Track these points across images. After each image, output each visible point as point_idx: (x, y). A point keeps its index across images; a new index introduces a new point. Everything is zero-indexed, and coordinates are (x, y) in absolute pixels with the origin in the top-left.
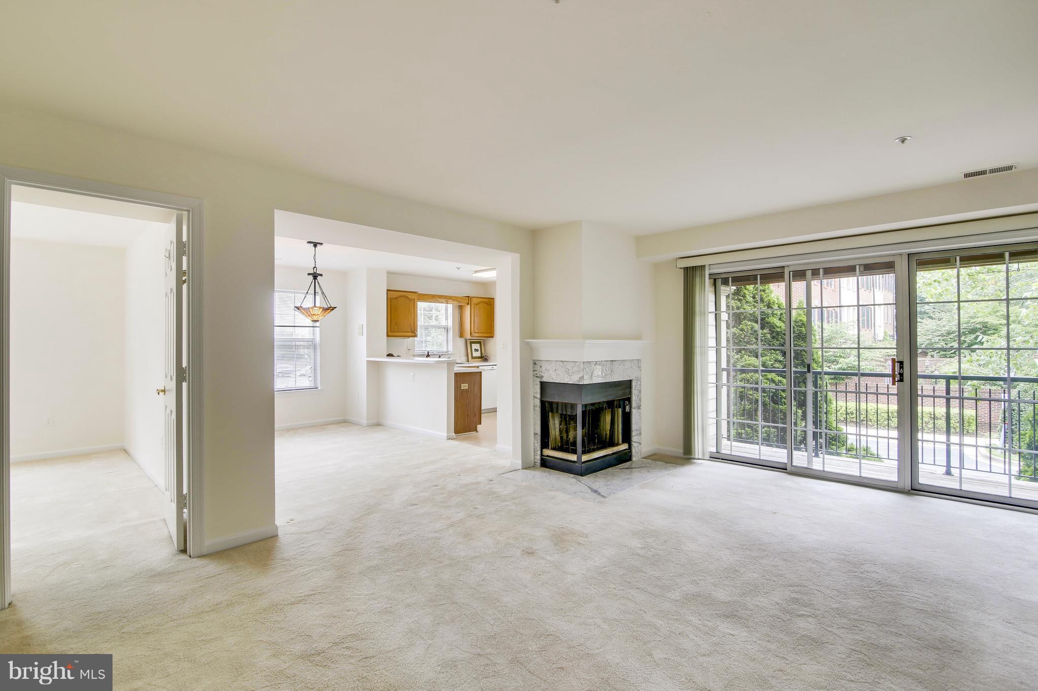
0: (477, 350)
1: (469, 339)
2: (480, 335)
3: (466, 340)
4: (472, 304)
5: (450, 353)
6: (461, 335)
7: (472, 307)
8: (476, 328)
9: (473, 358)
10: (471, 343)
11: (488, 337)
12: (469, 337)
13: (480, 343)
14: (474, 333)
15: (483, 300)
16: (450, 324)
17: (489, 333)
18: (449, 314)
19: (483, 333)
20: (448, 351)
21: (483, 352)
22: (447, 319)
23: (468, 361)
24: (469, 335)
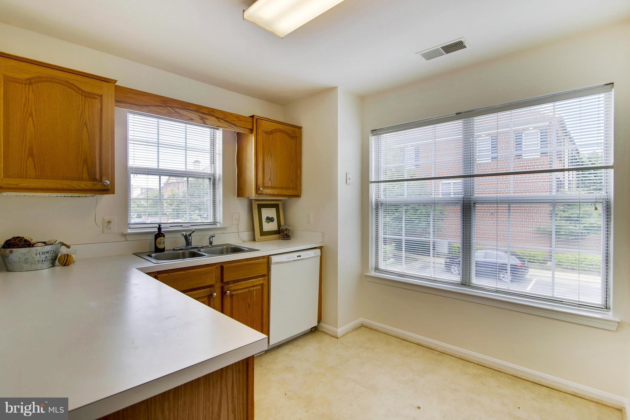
0: (270, 220)
1: (256, 200)
2: (275, 192)
3: (251, 202)
4: (260, 131)
5: (218, 226)
6: (240, 193)
7: (260, 138)
8: (267, 179)
9: (263, 233)
10: (260, 207)
11: (290, 196)
12: (253, 195)
13: (276, 206)
14: (264, 187)
15: (281, 127)
16: (219, 171)
17: (293, 189)
18: (217, 152)
19: (281, 188)
20: (215, 223)
21: (282, 223)
22: (213, 162)
23: (254, 240)
24: (254, 192)
